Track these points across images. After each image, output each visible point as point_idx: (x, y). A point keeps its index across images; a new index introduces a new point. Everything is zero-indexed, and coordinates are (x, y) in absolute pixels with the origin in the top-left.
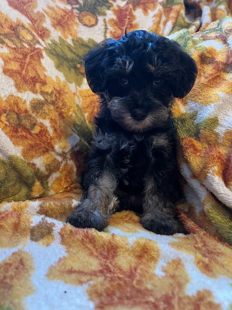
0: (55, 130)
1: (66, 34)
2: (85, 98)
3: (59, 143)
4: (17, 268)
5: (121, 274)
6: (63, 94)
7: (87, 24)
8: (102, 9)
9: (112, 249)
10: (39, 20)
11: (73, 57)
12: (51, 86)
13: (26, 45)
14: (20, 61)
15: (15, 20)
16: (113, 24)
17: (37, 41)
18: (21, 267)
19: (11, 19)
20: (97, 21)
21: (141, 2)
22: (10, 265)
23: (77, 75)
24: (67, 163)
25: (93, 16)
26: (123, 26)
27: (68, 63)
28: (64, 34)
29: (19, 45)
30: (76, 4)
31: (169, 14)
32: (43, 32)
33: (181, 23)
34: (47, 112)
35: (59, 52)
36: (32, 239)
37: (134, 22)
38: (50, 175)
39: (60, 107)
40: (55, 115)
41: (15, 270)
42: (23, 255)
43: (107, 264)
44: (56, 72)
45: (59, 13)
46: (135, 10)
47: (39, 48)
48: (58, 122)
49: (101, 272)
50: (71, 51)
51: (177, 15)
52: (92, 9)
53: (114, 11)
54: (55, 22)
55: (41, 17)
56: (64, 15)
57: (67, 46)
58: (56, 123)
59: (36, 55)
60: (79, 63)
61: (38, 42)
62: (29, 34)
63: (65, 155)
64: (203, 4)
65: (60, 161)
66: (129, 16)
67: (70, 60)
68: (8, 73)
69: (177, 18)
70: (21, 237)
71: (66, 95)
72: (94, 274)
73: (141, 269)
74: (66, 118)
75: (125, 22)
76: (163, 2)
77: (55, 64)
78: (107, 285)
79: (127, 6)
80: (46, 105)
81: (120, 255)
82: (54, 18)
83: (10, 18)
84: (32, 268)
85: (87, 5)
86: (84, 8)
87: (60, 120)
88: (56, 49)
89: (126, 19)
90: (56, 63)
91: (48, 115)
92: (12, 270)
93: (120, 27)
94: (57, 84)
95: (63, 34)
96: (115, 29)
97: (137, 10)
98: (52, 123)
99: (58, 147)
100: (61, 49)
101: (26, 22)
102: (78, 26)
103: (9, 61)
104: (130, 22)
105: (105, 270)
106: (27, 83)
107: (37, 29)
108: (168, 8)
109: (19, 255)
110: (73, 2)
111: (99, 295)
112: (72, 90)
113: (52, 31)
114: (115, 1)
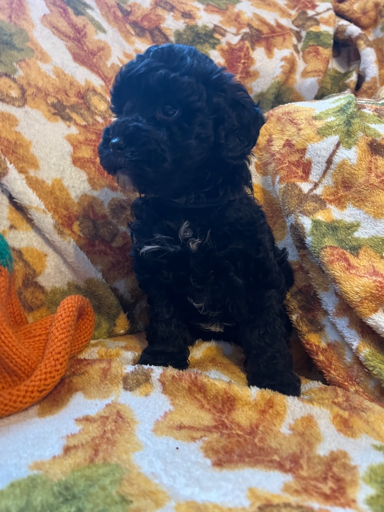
4: (115, 422)
5: (241, 431)
8: (204, 48)
9: (228, 400)
13: (99, 119)
14: (93, 144)
15: (82, 83)
18: (121, 420)
19: (77, 82)
22: (107, 418)
29: (91, 121)
36: (126, 389)
37: (252, 69)
41: (114, 424)
42: (119, 407)
43: (223, 419)
46: (253, 49)
49: (216, 427)
53: (221, 52)
62: (103, 102)
66: (244, 59)
68: (79, 163)
70: (110, 386)
72: (208, 430)
73: (264, 426)
75: (238, 68)
78: (224, 442)
81: (239, 408)
83: (77, 79)
84: (135, 422)
89: (239, 64)
92: (110, 423)
97: (256, 49)
101: (97, 83)
103: (79, 145)
104: (245, 68)
105: (220, 426)
106: (104, 177)
109: (115, 407)
110: (160, 40)
111: (217, 452)
114: (223, 35)
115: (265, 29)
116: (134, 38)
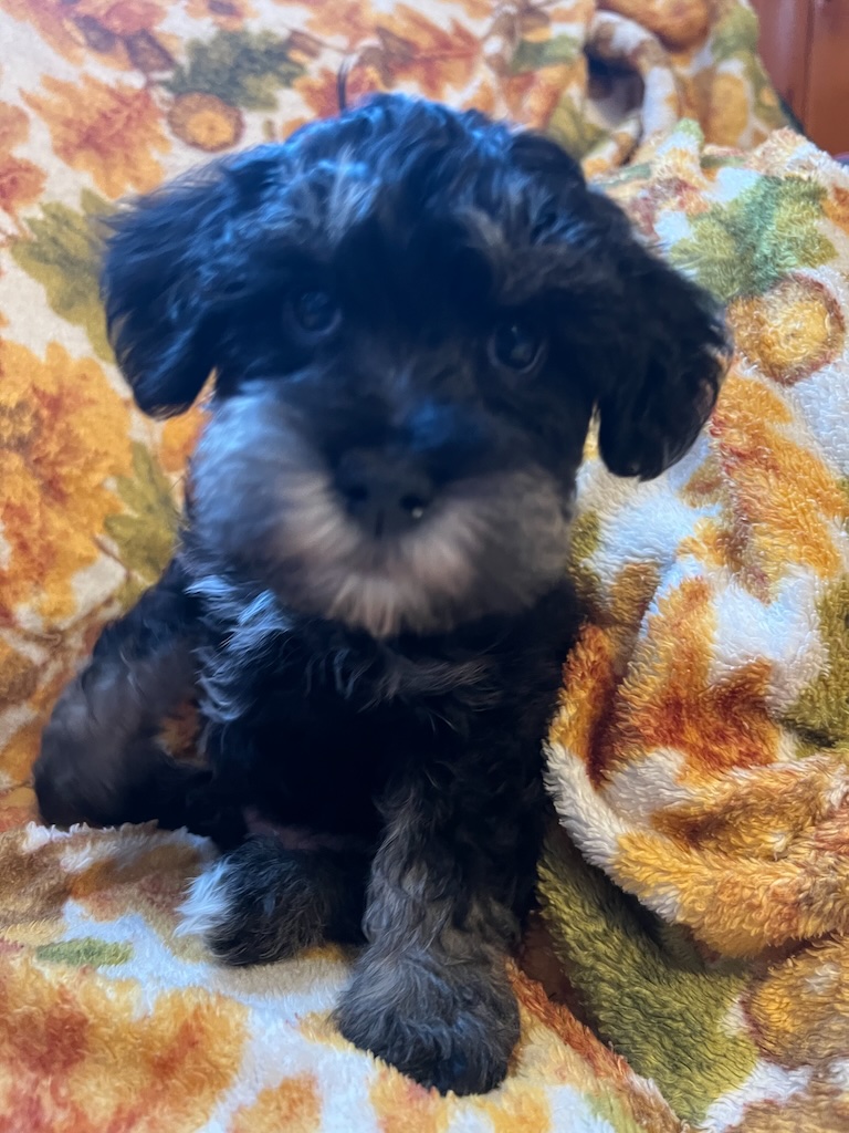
0: (23, 547)
1: (115, 179)
3: (37, 594)
6: (71, 409)
7: (200, 141)
12: (20, 381)
20: (239, 126)
25: (224, 110)
28: (108, 179)
30: (162, 68)
31: (520, 98)
32: (10, 176)
33: (563, 133)
35: (76, 248)
39: (52, 457)
40: (24, 489)
44: (54, 325)
45: (92, 104)
48: (37, 515)
51: (549, 105)
52: (222, 86)
53: (307, 93)
54: (73, 137)
55: (11, 122)
56: (112, 111)
58: (25, 518)
63: (59, 640)
64: (649, 59)
65: (39, 663)
69: (546, 117)
71: (85, 413)
74: (75, 496)
76: (499, 57)
77: (49, 294)
82: (68, 123)
85: (204, 71)
86: (194, 81)
87: (45, 507)
88: (63, 240)
90: (54, 293)
94: (49, 373)
95: (103, 180)
98: (12, 521)
99: (27, 610)
102: (168, 148)
108: (521, 75)
112: (118, 389)
113: (52, 173)
114: (313, 54)
115: (424, 41)
116: (82, 52)
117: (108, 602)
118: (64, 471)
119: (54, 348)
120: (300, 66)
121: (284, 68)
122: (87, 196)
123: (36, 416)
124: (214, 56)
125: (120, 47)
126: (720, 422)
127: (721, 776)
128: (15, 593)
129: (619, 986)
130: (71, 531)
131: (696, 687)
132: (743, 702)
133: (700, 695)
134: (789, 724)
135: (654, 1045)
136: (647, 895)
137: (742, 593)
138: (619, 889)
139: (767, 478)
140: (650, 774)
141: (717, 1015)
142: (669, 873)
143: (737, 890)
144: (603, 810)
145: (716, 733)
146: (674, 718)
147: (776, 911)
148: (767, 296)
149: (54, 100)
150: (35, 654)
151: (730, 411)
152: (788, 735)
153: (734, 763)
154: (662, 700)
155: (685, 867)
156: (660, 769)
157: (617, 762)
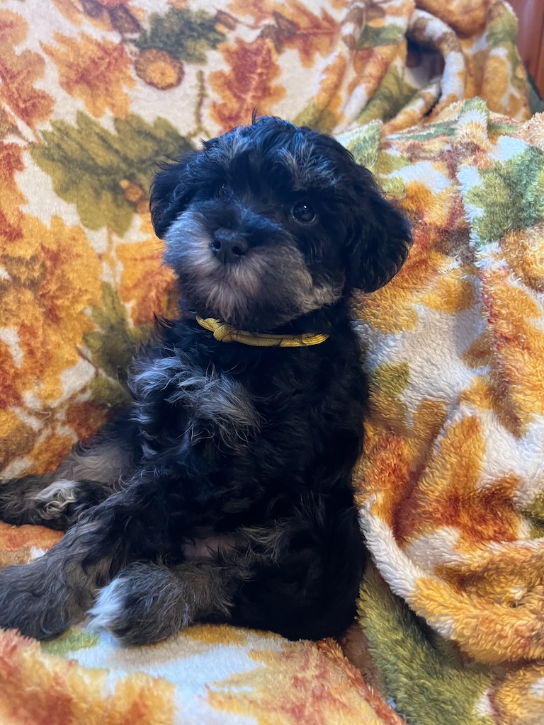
0: (31, 353)
1: (98, 104)
2: (133, 262)
3: (38, 385)
6: (65, 261)
7: (155, 81)
8: (198, 46)
10: (25, 71)
11: (111, 161)
12: (33, 241)
16: (219, 86)
17: (11, 127)
20: (181, 73)
21: (298, 32)
23: (118, 206)
24: (53, 435)
25: (171, 62)
26: (246, 91)
27: (96, 178)
28: (94, 104)
30: (132, 31)
31: (364, 66)
32: (32, 101)
33: (391, 92)
34: (14, 308)
35: (72, 151)
37: (274, 83)
38: (8, 465)
39: (52, 293)
40: (33, 315)
44: (56, 204)
45: (86, 53)
46: (279, 51)
47: (13, 144)
48: (40, 332)
50: (109, 147)
51: (382, 72)
52: (171, 46)
53: (226, 54)
54: (73, 75)
55: (34, 64)
56: (99, 58)
57: (98, 134)
58: (34, 334)
59: (3, 162)
60: (126, 177)
61: (14, 130)
63: (50, 415)
64: (449, 46)
65: (37, 430)
66: (262, 67)
67: (103, 169)
69: (380, 79)
71: (74, 263)
74: (66, 319)
75: (250, 82)
76: (352, 37)
77: (54, 182)
79: (260, 42)
80: (12, 291)
82: (70, 66)
85: (160, 34)
86: (153, 41)
87: (46, 327)
88: (64, 146)
89: (253, 76)
90: (57, 181)
91: (14, 315)
93: (238, 94)
94: (52, 236)
95: (91, 105)
96: (224, 97)
97: (284, 52)
98: (24, 335)
99: (31, 395)
100: (78, 144)
102: (134, 85)
104: (262, 81)
107: (16, 96)
108: (365, 49)
110: (126, 25)
112: (95, 246)
113: (59, 99)
114: (231, 28)
115: (303, 22)
116: (81, 17)
117: (83, 390)
118: (59, 302)
119: (56, 218)
120: (223, 35)
121: (211, 36)
122: (81, 116)
123: (43, 265)
124: (167, 25)
125: (106, 14)
126: (495, 314)
127: (483, 547)
128: (24, 384)
129: (411, 678)
130: (62, 342)
131: (469, 489)
132: (499, 499)
133: (472, 494)
134: (526, 515)
135: (432, 719)
136: (432, 619)
137: (502, 429)
138: (413, 613)
139: (523, 355)
140: (437, 543)
141: (473, 702)
142: (447, 608)
143: (492, 625)
144: (406, 560)
145: (480, 518)
146: (454, 507)
147: (516, 641)
148: (529, 230)
149: (61, 49)
150: (34, 423)
151: (502, 308)
152: (526, 521)
153: (490, 539)
154: (447, 496)
155: (459, 605)
156: (444, 541)
157: (415, 532)
